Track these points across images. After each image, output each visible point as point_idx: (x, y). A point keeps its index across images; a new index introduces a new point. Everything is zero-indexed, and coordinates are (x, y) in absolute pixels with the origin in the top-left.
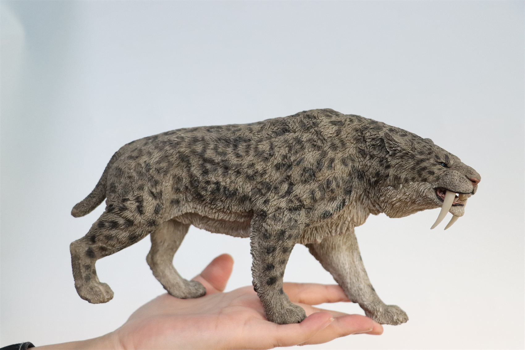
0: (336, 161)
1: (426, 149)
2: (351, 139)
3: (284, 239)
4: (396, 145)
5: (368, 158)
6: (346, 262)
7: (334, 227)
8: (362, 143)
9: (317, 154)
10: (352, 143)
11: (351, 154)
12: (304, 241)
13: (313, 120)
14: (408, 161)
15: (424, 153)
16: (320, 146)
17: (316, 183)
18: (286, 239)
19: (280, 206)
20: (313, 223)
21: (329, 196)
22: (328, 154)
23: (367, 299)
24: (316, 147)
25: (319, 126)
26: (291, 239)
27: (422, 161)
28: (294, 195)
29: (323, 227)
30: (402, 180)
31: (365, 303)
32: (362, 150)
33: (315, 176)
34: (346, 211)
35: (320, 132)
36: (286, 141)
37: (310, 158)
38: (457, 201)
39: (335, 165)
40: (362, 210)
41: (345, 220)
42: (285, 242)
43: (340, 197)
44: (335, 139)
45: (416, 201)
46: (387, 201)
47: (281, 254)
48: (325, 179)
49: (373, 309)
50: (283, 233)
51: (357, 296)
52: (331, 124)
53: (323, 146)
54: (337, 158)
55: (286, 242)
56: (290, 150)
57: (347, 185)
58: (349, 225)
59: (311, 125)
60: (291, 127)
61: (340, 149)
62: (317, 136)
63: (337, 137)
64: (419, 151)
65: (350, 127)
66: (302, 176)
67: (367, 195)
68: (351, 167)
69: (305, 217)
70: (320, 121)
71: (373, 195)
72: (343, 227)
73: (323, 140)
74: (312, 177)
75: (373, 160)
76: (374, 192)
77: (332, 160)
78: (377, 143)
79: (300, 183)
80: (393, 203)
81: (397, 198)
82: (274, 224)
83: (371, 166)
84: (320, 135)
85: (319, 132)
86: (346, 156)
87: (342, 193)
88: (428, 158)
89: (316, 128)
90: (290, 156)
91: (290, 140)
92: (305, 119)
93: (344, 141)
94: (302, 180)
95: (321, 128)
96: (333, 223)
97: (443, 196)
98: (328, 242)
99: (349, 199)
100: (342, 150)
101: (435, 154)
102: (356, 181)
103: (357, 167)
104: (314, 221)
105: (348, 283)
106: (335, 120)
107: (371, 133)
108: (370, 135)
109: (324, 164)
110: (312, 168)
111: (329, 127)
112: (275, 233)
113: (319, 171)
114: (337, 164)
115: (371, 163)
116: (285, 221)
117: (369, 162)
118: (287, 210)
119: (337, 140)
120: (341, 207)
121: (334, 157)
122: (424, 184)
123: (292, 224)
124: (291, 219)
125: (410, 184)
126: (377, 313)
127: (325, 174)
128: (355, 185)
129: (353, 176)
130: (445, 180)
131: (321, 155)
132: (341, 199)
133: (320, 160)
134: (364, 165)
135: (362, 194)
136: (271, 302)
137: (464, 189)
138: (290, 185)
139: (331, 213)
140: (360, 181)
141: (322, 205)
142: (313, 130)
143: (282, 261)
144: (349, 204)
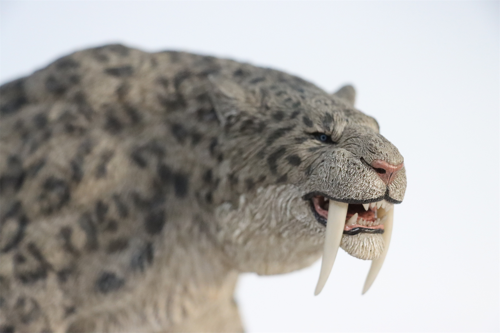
1: (290, 105)
2: (155, 104)
4: (228, 106)
20: (80, 305)
30: (242, 186)
36: (19, 125)
38: (357, 223)
48: (92, 201)
53: (89, 126)
63: (121, 104)
79: (41, 216)
84: (85, 104)
85: (81, 95)
88: (291, 126)
89: (76, 89)
95: (85, 87)
97: (324, 211)
100: (134, 131)
101: (304, 115)
110: (63, 178)
113: (77, 185)
114: (117, 165)
120: (144, 261)
121: (113, 149)
122: (283, 190)
125: (259, 192)
127: (90, 191)
128: (171, 207)
138: (22, 223)
144: (165, 254)
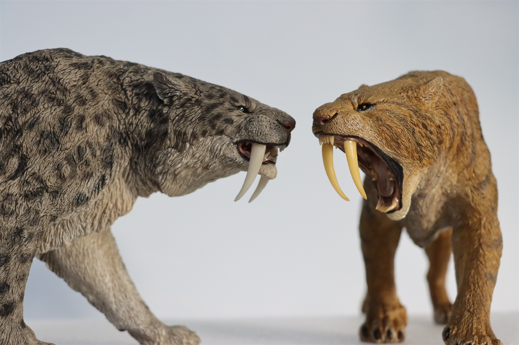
0: (88, 120)
1: (215, 90)
2: (104, 88)
3: (22, 241)
4: (173, 90)
5: (131, 113)
6: (106, 272)
7: (89, 220)
8: (120, 93)
9: (58, 110)
10: (106, 94)
11: (106, 108)
12: (45, 247)
13: (44, 63)
14: (193, 109)
15: (214, 96)
16: (60, 100)
17: (62, 153)
18: (25, 241)
19: (10, 192)
20: (61, 215)
21: (83, 171)
22: (74, 110)
23: (142, 321)
24: (55, 101)
25: (55, 70)
26: (31, 240)
27: (214, 106)
28: (30, 173)
29: (73, 221)
30: (189, 136)
31: (141, 327)
32: (122, 102)
33: (59, 143)
34: (106, 193)
35: (58, 80)
37: (48, 117)
38: (267, 158)
39: (86, 126)
40: (128, 192)
41: (106, 208)
42: (23, 246)
43: (98, 173)
44: (81, 88)
45: (210, 164)
46: (167, 170)
47: (19, 265)
48: (75, 146)
49: (153, 333)
50: (19, 232)
51: (128, 320)
52: (73, 67)
53: (65, 99)
54: (87, 115)
55: (26, 246)
56: (15, 108)
57: (106, 155)
58: (110, 215)
59: (43, 70)
60: (10, 75)
61: (90, 102)
62: (54, 85)
63: (84, 86)
64: (206, 95)
65: (101, 71)
66: (40, 143)
67: (134, 167)
68: (109, 128)
69: (50, 206)
70: (56, 64)
71: (143, 165)
72: (103, 218)
73: (65, 91)
74: (54, 144)
75: (141, 114)
76: (145, 162)
77: (82, 119)
78: (142, 90)
79: (38, 155)
80: (176, 173)
81: (183, 164)
82: (4, 221)
83: (139, 124)
84: (59, 84)
85: (56, 78)
86: (100, 113)
87: (100, 167)
88: (221, 102)
89: (51, 75)
90: (16, 116)
91: (12, 95)
92: (32, 63)
93: (95, 90)
94: (40, 151)
95: (59, 74)
96: (88, 213)
97: (247, 152)
98: (77, 247)
99: (111, 175)
100: (94, 104)
101: (229, 96)
102: (117, 147)
103: (116, 127)
104: (64, 211)
105: (112, 303)
106: (78, 62)
107: (131, 77)
108: (130, 80)
109: (71, 125)
110: (54, 130)
111: (71, 71)
112: (6, 233)
113: (65, 135)
114: (89, 124)
115: (137, 120)
116: (21, 213)
117: (134, 118)
118: (21, 197)
119: (84, 89)
120: (100, 187)
121: (83, 113)
122: (220, 139)
123: (32, 217)
124: (29, 209)
125: (200, 140)
126: (159, 338)
127: (73, 140)
128: (117, 153)
129: (113, 141)
130: (250, 129)
131: (64, 111)
132: (99, 175)
133: (65, 118)
134: (127, 123)
135: (127, 166)
136: (8, 341)
137: (277, 138)
138: (21, 160)
139: (87, 196)
140: (123, 147)
141: (73, 185)
142: (47, 78)
143: (20, 276)
144: (110, 183)
